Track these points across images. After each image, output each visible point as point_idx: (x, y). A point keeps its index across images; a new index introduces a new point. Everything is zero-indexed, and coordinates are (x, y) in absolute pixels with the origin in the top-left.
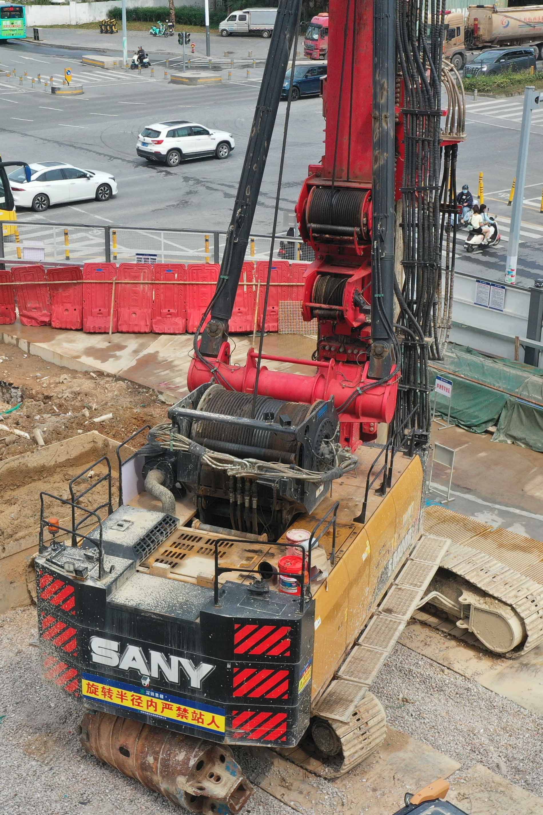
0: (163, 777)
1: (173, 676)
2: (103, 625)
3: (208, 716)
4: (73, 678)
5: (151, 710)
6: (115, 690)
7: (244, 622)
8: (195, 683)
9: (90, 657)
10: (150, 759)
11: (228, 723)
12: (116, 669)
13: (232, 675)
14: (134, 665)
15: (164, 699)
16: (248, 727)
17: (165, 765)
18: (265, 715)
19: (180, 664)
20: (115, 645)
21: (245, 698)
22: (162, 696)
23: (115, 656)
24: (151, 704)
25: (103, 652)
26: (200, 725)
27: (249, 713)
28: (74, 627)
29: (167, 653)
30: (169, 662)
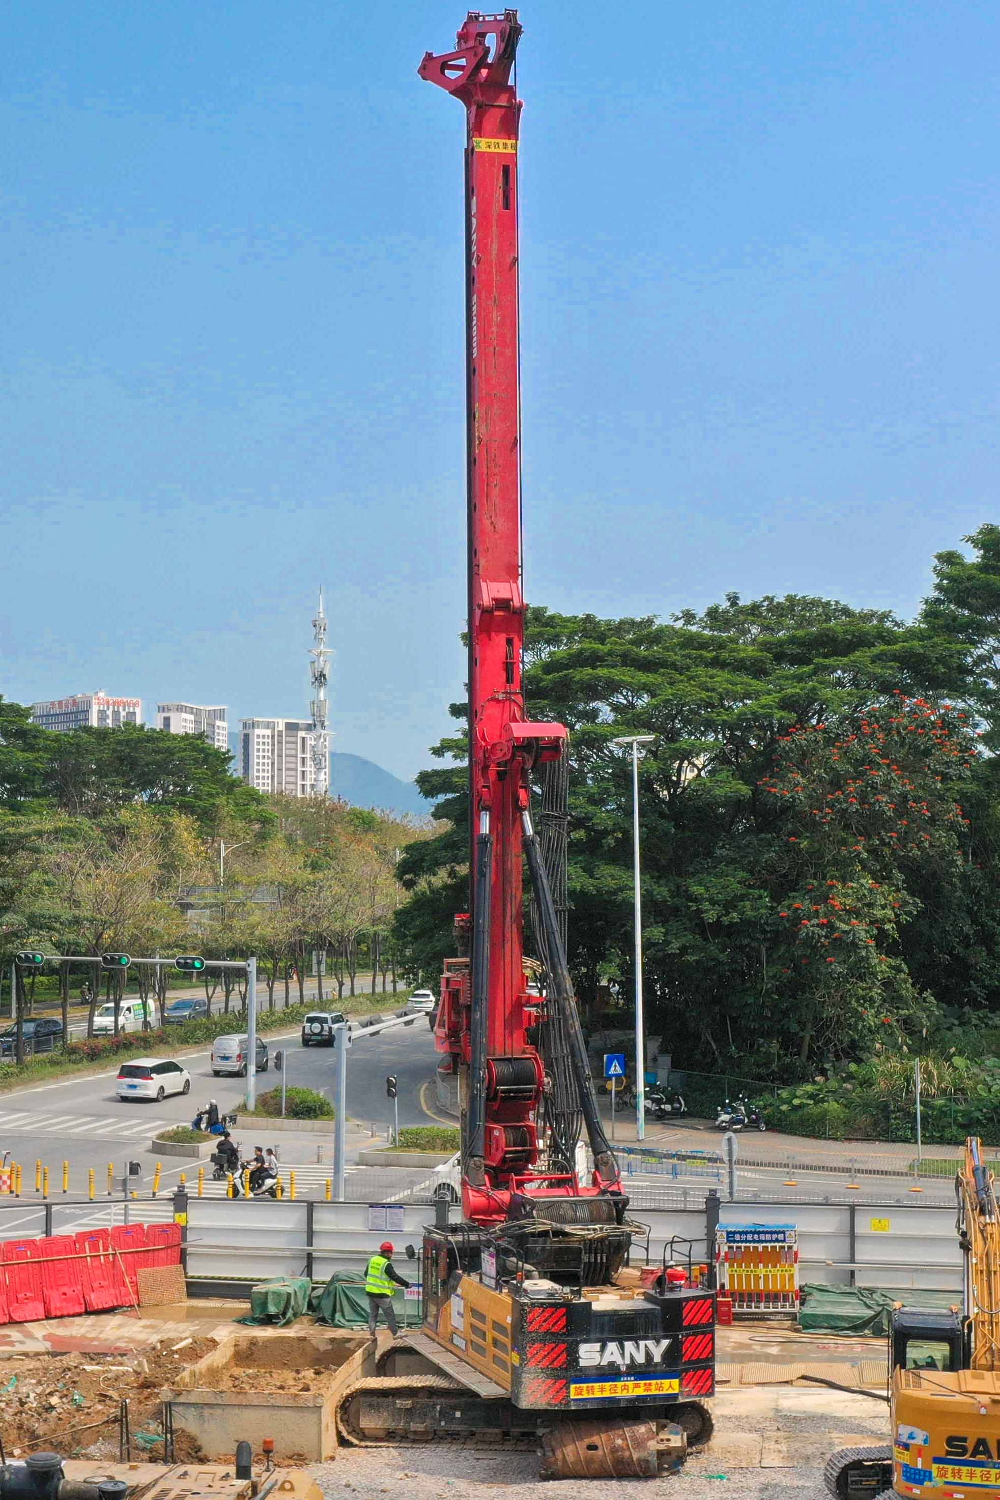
0: (634, 1449)
1: (640, 1359)
2: (588, 1333)
3: (666, 1382)
4: (561, 1389)
5: (625, 1394)
6: (597, 1385)
7: (687, 1299)
8: (657, 1359)
9: (578, 1363)
10: (619, 1442)
11: (681, 1385)
12: (599, 1367)
13: (682, 1343)
14: (612, 1359)
15: (635, 1380)
16: (691, 1385)
17: (634, 1439)
18: (700, 1372)
19: (646, 1346)
20: (597, 1346)
21: (689, 1362)
22: (633, 1378)
23: (598, 1355)
24: (625, 1388)
25: (588, 1355)
26: (661, 1393)
27: (691, 1373)
28: (564, 1342)
29: (636, 1340)
30: (638, 1347)
